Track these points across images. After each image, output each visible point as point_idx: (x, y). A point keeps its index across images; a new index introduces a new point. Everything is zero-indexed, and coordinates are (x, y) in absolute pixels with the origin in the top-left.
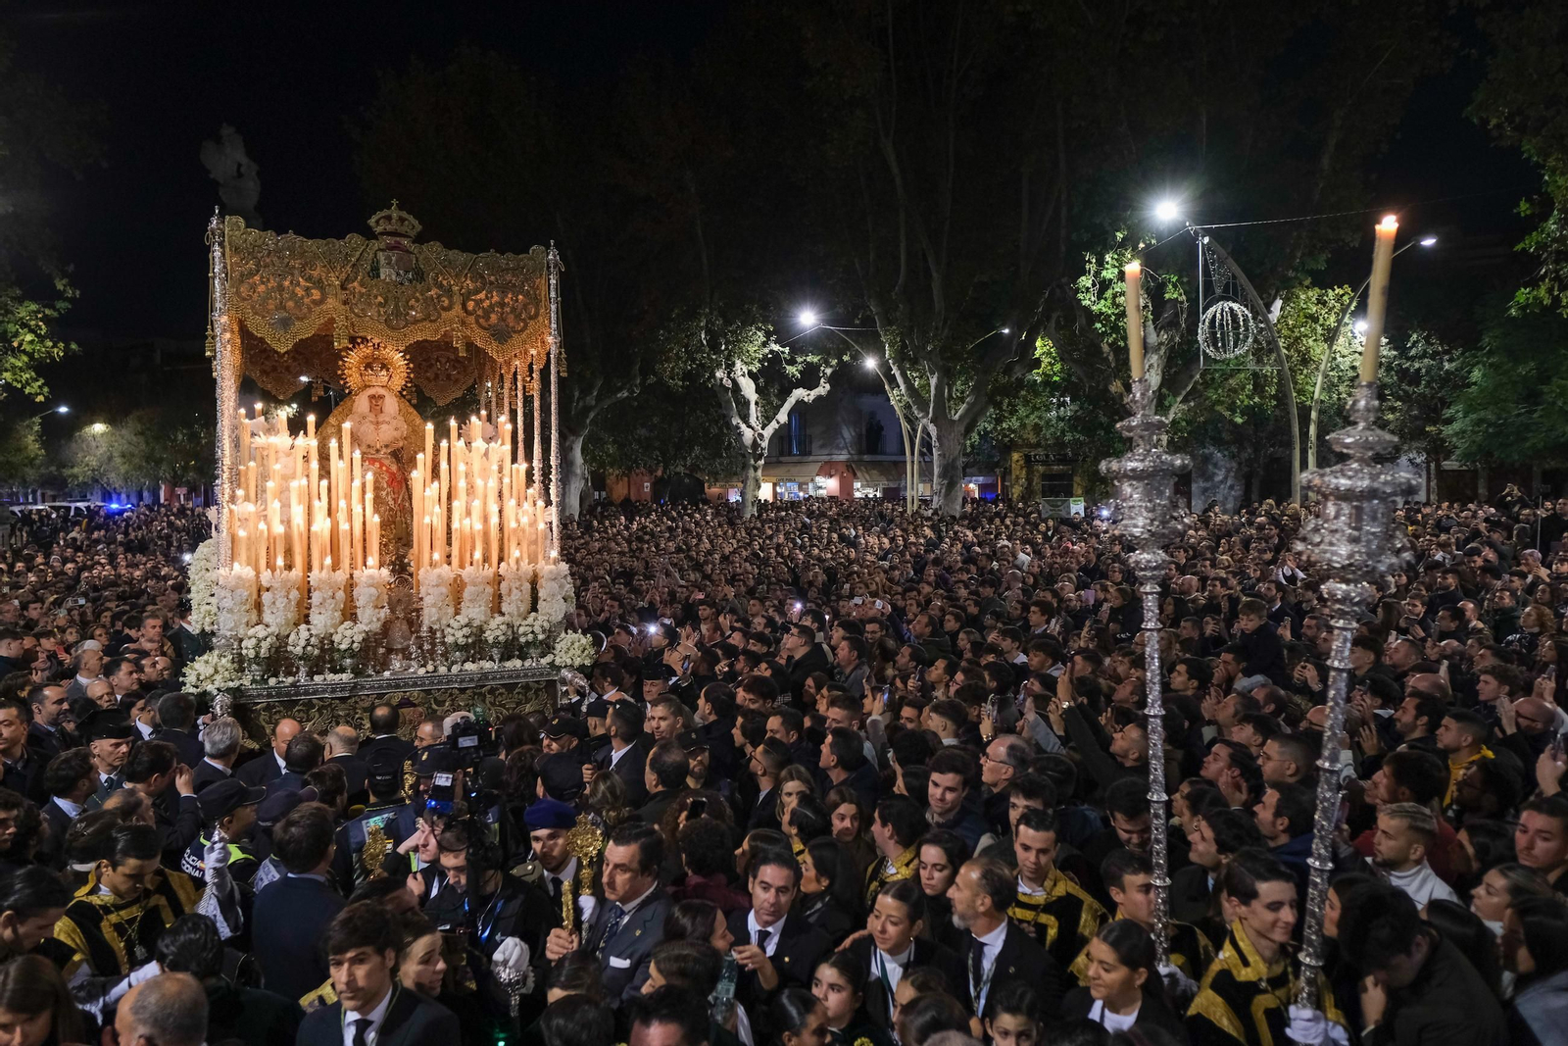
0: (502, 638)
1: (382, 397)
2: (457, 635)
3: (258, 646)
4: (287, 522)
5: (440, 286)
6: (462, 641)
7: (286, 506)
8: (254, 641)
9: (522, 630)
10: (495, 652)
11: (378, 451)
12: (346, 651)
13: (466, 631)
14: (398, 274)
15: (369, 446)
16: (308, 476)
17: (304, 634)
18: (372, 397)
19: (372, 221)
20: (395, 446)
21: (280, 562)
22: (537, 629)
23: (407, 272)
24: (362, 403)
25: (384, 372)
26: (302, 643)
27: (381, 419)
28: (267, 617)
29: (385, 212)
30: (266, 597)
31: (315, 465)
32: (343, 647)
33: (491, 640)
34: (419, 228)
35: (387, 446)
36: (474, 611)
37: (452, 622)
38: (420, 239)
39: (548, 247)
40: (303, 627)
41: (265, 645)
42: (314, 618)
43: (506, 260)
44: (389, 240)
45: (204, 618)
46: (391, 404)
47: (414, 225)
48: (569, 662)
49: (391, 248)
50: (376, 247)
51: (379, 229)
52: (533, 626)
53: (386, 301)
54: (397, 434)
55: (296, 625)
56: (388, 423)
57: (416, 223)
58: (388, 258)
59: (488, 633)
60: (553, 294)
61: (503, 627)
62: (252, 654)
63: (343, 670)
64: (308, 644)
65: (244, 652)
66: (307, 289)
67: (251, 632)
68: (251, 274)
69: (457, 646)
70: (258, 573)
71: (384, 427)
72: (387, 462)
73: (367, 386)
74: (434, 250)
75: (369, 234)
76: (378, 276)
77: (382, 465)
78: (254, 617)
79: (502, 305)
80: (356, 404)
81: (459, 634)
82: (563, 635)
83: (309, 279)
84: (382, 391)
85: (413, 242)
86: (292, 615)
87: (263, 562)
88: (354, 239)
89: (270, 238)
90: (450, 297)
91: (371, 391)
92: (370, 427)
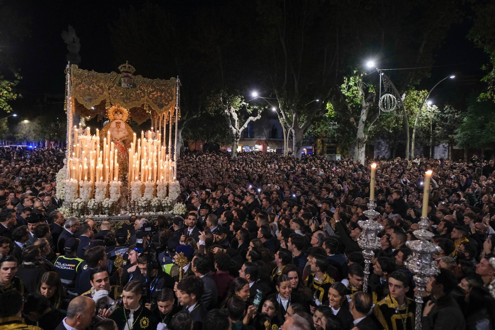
0: (157, 205)
1: (120, 123)
2: (142, 203)
3: (78, 205)
4: (89, 164)
5: (141, 90)
6: (144, 205)
7: (88, 159)
8: (76, 204)
9: (163, 202)
10: (154, 209)
11: (118, 140)
12: (106, 207)
13: (145, 202)
14: (127, 85)
15: (115, 139)
16: (96, 149)
17: (93, 202)
18: (117, 123)
19: (120, 68)
20: (124, 139)
21: (86, 178)
22: (168, 202)
23: (130, 84)
25: (121, 115)
26: (92, 205)
27: (119, 130)
28: (81, 196)
29: (124, 65)
30: (81, 190)
31: (98, 146)
32: (105, 206)
33: (153, 205)
34: (135, 70)
35: (121, 139)
36: (148, 196)
37: (141, 199)
38: (135, 74)
39: (176, 78)
40: (93, 199)
41: (80, 205)
42: (96, 196)
43: (163, 82)
44: (125, 74)
45: (61, 195)
46: (123, 125)
47: (133, 69)
48: (178, 213)
49: (125, 77)
50: (120, 76)
51: (121, 71)
52: (167, 201)
53: (123, 94)
54: (124, 135)
55: (90, 199)
56: (122, 131)
57: (134, 68)
58: (124, 80)
59: (152, 203)
60: (177, 93)
61: (157, 201)
62: (76, 208)
63: (105, 214)
64: (94, 205)
65: (73, 207)
66: (98, 89)
67: (76, 201)
68: (80, 84)
69: (142, 207)
70: (79, 181)
71: (120, 133)
72: (121, 144)
73: (115, 119)
74: (139, 78)
75: (119, 72)
76: (121, 86)
77: (119, 145)
78: (77, 196)
79: (161, 96)
80: (111, 125)
81: (143, 203)
82: (176, 204)
83: (98, 86)
84: (120, 121)
85: (133, 75)
86: (89, 196)
87: (80, 178)
88: (114, 73)
89: (86, 72)
90: (144, 93)
91: (116, 121)
92: (116, 132)
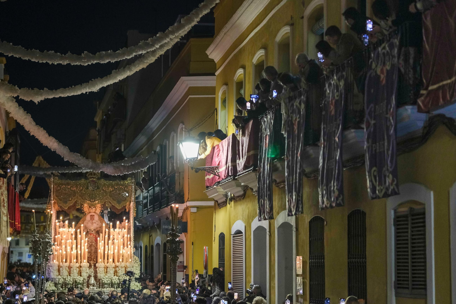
1: (94, 215)
3: (59, 281)
4: (66, 251)
5: (103, 190)
7: (66, 247)
8: (58, 279)
11: (92, 231)
12: (79, 283)
14: (93, 188)
15: (90, 230)
16: (72, 240)
17: (69, 278)
18: (91, 216)
19: (87, 175)
21: (64, 260)
23: (95, 187)
24: (88, 217)
25: (94, 208)
26: (69, 280)
27: (93, 222)
28: (61, 273)
30: (61, 269)
31: (74, 236)
35: (95, 230)
39: (132, 178)
41: (61, 281)
43: (120, 182)
44: (92, 180)
46: (97, 218)
47: (97, 175)
50: (88, 181)
51: (89, 177)
54: (97, 226)
56: (95, 223)
58: (91, 184)
65: (56, 282)
66: (71, 193)
67: (58, 277)
70: (59, 263)
72: (95, 234)
73: (90, 213)
74: (102, 181)
75: (87, 179)
76: (88, 189)
77: (93, 235)
78: (58, 274)
79: (119, 194)
80: (87, 218)
83: (71, 190)
84: (93, 214)
86: (66, 274)
87: (60, 261)
88: (83, 180)
91: (91, 214)
92: (90, 224)
